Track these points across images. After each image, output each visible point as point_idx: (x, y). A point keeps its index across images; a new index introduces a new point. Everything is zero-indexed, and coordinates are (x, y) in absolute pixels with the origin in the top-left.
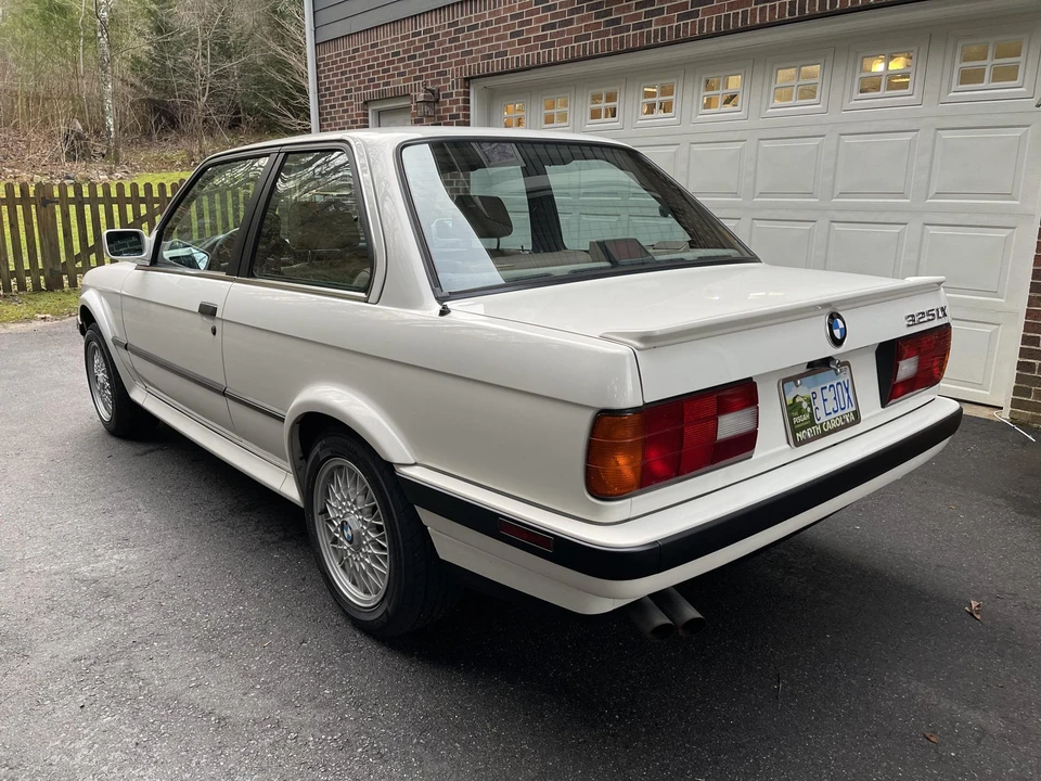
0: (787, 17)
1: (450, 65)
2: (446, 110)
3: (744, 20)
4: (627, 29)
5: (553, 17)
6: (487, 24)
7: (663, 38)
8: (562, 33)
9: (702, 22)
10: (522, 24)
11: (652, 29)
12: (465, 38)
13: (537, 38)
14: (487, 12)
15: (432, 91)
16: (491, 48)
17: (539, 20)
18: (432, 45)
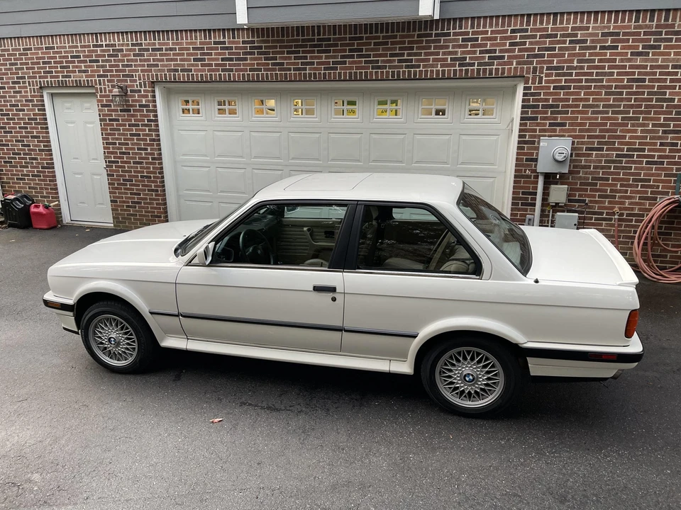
0: (390, 78)
1: (137, 71)
2: (136, 101)
3: (366, 76)
4: (290, 70)
5: (229, 54)
6: (171, 49)
7: (315, 77)
8: (239, 65)
9: (340, 73)
10: (203, 54)
11: (307, 72)
12: (151, 55)
13: (216, 65)
14: (171, 42)
15: (121, 88)
16: (175, 65)
17: (216, 54)
18: (117, 56)
